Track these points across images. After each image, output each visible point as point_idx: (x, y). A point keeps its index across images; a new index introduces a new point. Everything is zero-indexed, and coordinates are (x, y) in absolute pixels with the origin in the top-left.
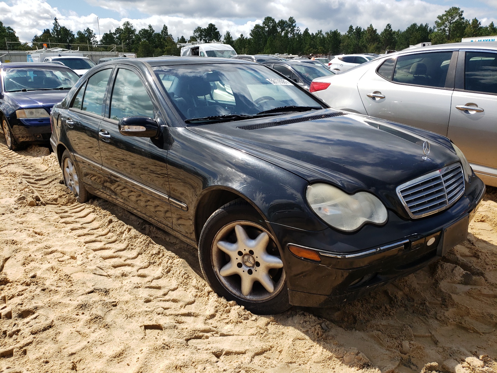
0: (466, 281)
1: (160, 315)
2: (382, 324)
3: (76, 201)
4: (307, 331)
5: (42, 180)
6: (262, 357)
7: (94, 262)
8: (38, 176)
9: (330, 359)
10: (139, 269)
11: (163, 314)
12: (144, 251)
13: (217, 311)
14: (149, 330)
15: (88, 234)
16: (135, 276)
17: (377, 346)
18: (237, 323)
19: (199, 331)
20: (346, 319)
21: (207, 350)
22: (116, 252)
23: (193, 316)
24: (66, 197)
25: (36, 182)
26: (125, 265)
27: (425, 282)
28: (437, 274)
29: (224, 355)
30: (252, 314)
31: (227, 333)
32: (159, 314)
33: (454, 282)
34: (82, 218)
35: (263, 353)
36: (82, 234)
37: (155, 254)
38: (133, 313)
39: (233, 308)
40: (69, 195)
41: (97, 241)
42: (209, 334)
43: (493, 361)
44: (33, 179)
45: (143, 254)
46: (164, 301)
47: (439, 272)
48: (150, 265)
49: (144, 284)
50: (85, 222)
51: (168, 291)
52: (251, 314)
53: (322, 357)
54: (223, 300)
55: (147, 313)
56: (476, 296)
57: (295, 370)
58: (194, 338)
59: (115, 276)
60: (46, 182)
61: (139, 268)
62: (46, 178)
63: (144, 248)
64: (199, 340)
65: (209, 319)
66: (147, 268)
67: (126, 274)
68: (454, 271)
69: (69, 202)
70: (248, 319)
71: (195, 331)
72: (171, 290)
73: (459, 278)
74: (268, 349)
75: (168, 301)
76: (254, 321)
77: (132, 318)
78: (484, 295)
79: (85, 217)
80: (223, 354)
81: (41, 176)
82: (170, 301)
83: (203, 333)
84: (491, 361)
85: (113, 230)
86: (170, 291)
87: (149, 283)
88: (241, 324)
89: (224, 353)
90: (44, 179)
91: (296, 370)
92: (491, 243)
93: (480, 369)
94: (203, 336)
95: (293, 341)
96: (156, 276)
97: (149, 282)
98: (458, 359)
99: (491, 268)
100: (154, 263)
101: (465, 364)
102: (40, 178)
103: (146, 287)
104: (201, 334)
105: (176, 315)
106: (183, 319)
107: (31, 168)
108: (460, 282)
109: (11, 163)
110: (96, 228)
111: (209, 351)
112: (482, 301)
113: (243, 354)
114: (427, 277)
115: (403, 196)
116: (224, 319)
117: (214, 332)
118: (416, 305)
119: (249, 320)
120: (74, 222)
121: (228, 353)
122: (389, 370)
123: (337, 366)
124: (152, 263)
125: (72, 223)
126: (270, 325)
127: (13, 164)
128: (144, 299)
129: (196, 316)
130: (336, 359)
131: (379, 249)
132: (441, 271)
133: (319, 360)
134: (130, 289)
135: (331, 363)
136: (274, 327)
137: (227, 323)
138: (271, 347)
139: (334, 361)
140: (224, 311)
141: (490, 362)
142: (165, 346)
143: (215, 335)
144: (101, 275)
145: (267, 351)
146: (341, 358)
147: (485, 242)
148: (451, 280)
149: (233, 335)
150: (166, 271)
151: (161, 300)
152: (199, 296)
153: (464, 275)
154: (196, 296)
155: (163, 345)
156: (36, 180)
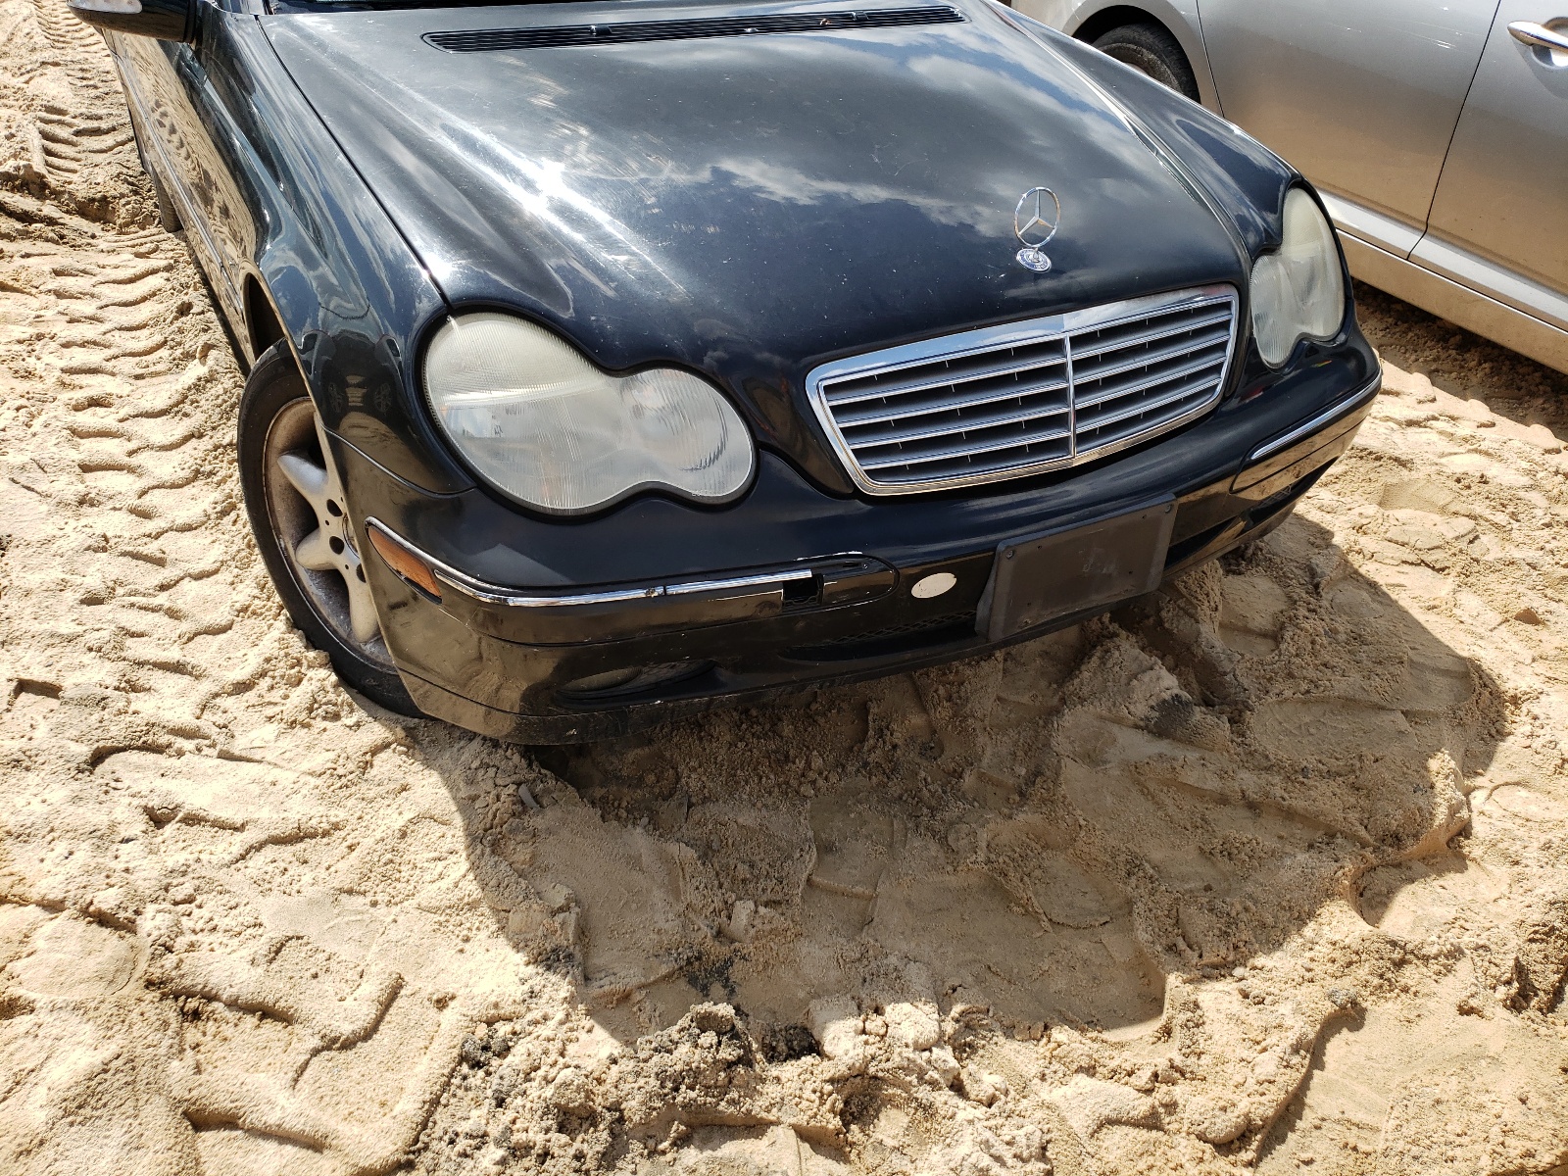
0: (1167, 722)
1: (93, 654)
2: (740, 820)
3: (156, 222)
4: (474, 799)
5: (97, 132)
6: (287, 852)
7: (40, 441)
8: (89, 118)
9: (473, 906)
10: (154, 487)
11: (100, 651)
12: (214, 428)
13: (263, 674)
14: (31, 695)
15: (95, 343)
16: (120, 509)
17: (658, 895)
18: (293, 724)
19: (164, 727)
20: (651, 778)
21: (133, 796)
22: (134, 417)
23: (191, 674)
24: (128, 203)
25: (75, 139)
26: (119, 468)
27: (1025, 699)
28: (1076, 681)
29: (180, 821)
30: (356, 706)
31: (244, 754)
32: (90, 650)
33: (1119, 721)
34: (122, 287)
35: (301, 839)
36: (79, 339)
37: (225, 447)
38: (18, 633)
39: (311, 673)
40: (138, 197)
41: (102, 372)
42: (188, 745)
43: (999, 1033)
44: (70, 125)
45: (207, 438)
46: (140, 608)
47: (1086, 675)
48: (195, 478)
49: (126, 541)
50: (116, 300)
51: (182, 578)
52: (350, 705)
53: (449, 896)
54: (296, 642)
55: (53, 641)
56: (1152, 786)
57: (346, 919)
58: (139, 749)
59: (57, 500)
60: (109, 140)
61: (155, 483)
62: (114, 129)
63: (215, 418)
64: (151, 757)
65: (230, 694)
66: (181, 486)
67: (92, 499)
68: (1135, 682)
69: (133, 223)
70: (336, 717)
71: (153, 725)
72: (190, 575)
73: (1141, 709)
74: (320, 831)
75: (153, 610)
76: (350, 727)
77: (11, 647)
78: (1184, 787)
79: (131, 281)
80: (177, 819)
81: (101, 118)
82: (162, 613)
83: (172, 738)
84: (991, 1031)
85: (173, 340)
86: (187, 579)
87: (147, 540)
88: (306, 730)
89: (180, 815)
90: (107, 132)
91: (353, 918)
92: (1394, 596)
93: (909, 1053)
94: (169, 746)
95: (410, 821)
96: (179, 521)
97: (149, 536)
98: (867, 1002)
99: (1288, 693)
100: (211, 474)
101: (875, 1024)
102: (94, 124)
103: (124, 554)
104: (164, 739)
105: (139, 664)
106: (158, 678)
107: (96, 87)
108: (1142, 723)
109: (51, 60)
110: (135, 324)
111: (136, 802)
112: (1160, 805)
113: (236, 829)
114: (1043, 683)
115: (833, 408)
116: (270, 703)
117: (207, 742)
118: (923, 774)
119: (339, 723)
120: (85, 294)
121: (192, 820)
122: (613, 986)
123: (483, 935)
124: (203, 473)
125: (77, 298)
126: (390, 750)
127: (56, 64)
128: (82, 591)
129: (197, 678)
130: (487, 912)
131: (659, 590)
132: (1095, 673)
133: (435, 903)
134: (70, 553)
135: (472, 919)
136: (398, 760)
137: (270, 719)
138: (336, 827)
139: (481, 918)
140: (282, 677)
141: (984, 1033)
142: (24, 758)
143: (206, 751)
144: (28, 488)
145: (313, 836)
146: (501, 914)
147: (1373, 586)
148: (1110, 711)
149: (260, 762)
150: (219, 509)
151: (132, 605)
152: (254, 613)
153: (1165, 701)
154: (245, 609)
155: (19, 755)
156: (78, 133)
